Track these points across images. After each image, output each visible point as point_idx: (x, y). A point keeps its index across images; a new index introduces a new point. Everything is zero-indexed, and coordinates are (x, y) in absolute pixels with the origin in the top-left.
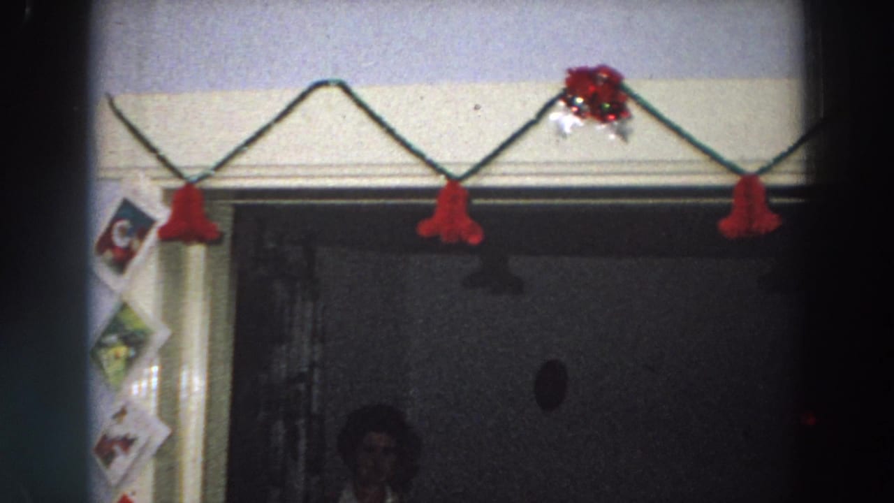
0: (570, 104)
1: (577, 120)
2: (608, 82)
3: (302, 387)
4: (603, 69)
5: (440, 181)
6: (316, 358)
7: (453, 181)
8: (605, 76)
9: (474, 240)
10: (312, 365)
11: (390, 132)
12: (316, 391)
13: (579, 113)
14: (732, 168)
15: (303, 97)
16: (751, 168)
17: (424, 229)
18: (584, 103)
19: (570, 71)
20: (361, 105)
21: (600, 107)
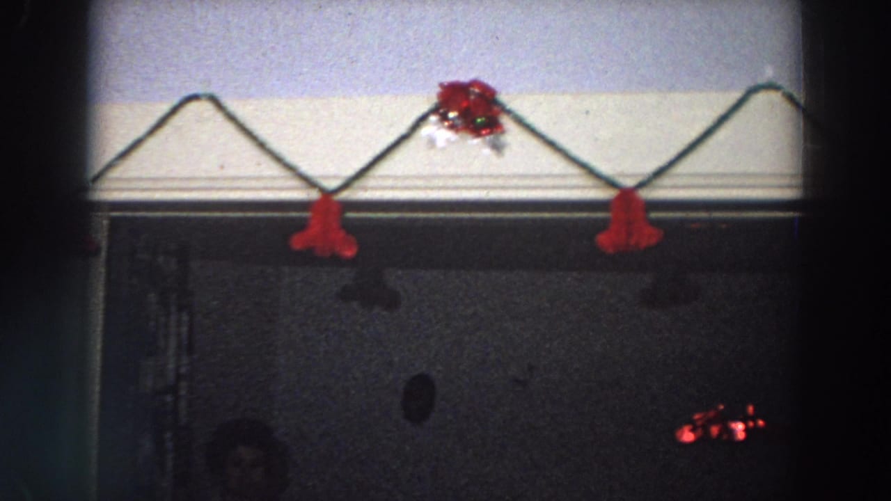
0: (444, 118)
1: (450, 135)
2: (481, 96)
3: (169, 398)
4: (475, 83)
5: (314, 195)
6: (183, 370)
7: (327, 194)
8: (477, 90)
9: (349, 253)
10: (179, 377)
11: (262, 145)
12: (183, 404)
13: (453, 127)
14: (610, 183)
15: (174, 111)
16: (629, 183)
17: (297, 242)
18: (458, 117)
19: (441, 85)
20: (231, 118)
21: (474, 121)
